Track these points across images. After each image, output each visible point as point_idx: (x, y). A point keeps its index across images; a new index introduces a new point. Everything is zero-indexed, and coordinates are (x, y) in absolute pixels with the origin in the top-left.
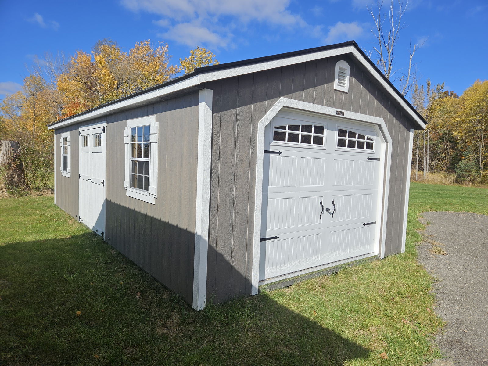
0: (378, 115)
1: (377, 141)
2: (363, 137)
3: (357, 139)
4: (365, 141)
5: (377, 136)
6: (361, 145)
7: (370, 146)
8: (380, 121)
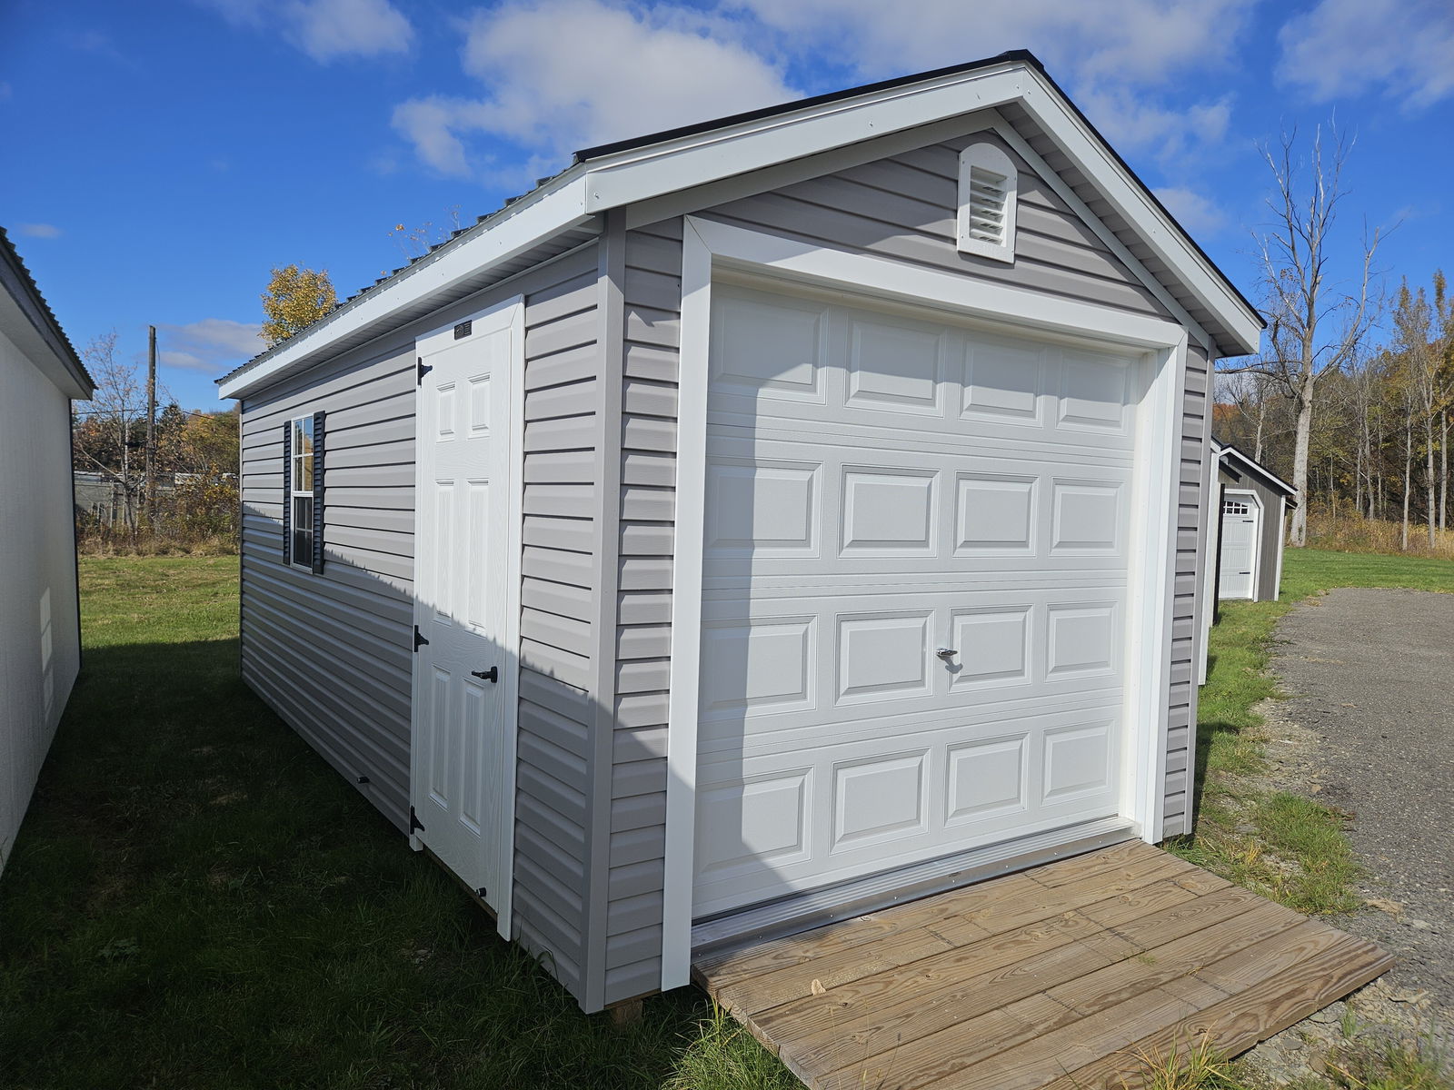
0: (1251, 488)
1: (1250, 506)
2: (1239, 505)
3: (1234, 507)
4: (1241, 507)
5: (1251, 502)
6: (1237, 511)
7: (1245, 511)
8: (1253, 492)
